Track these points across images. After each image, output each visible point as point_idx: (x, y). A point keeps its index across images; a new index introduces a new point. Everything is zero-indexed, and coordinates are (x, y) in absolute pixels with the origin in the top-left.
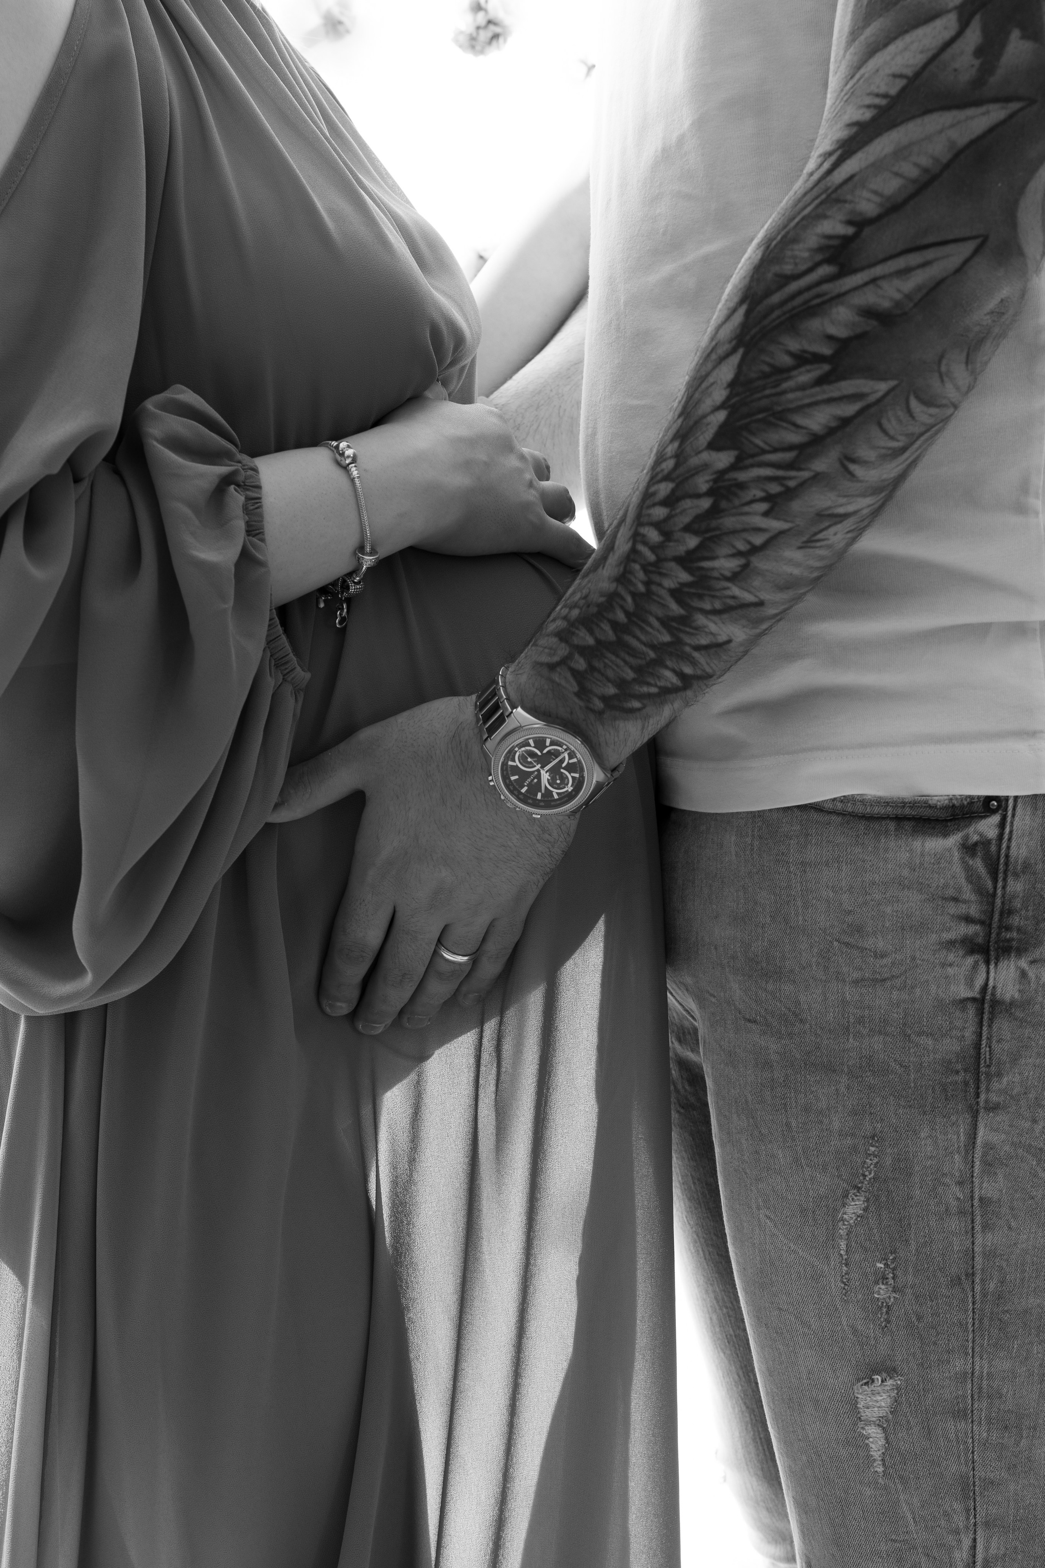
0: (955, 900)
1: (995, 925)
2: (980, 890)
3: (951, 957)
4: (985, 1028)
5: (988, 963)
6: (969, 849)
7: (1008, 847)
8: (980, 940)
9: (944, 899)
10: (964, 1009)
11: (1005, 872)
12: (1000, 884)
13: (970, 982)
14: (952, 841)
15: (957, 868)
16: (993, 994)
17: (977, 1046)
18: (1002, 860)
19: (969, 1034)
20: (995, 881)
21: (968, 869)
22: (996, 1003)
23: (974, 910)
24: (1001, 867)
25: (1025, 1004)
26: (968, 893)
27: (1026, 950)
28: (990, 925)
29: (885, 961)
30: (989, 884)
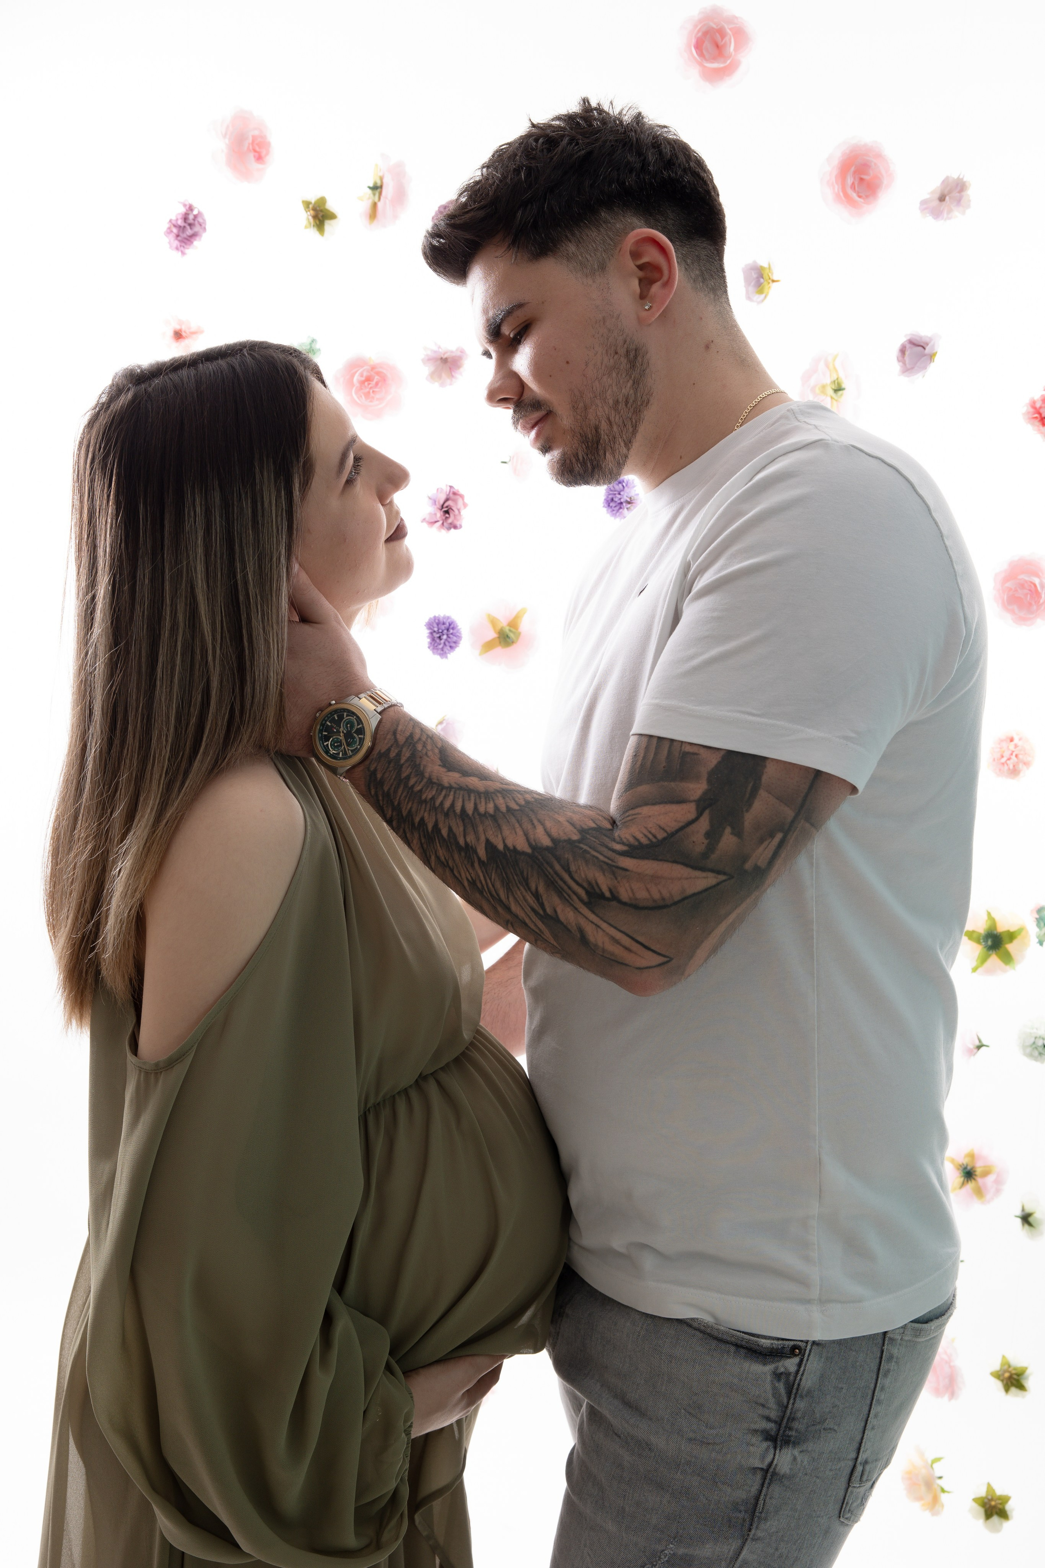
0: (763, 1406)
1: (784, 1425)
2: (779, 1403)
3: (754, 1440)
4: (765, 1489)
5: (775, 1448)
6: (778, 1376)
7: (801, 1379)
8: (773, 1433)
9: (756, 1403)
10: (754, 1474)
11: (796, 1393)
12: (791, 1401)
13: (763, 1458)
14: (769, 1368)
15: (768, 1387)
16: (774, 1469)
17: (757, 1499)
18: (795, 1387)
19: (754, 1490)
20: (789, 1398)
21: (774, 1389)
22: (774, 1474)
23: (773, 1415)
24: (794, 1391)
25: (790, 1477)
26: (772, 1403)
27: (799, 1443)
28: (780, 1425)
29: (712, 1431)
30: (785, 1401)
